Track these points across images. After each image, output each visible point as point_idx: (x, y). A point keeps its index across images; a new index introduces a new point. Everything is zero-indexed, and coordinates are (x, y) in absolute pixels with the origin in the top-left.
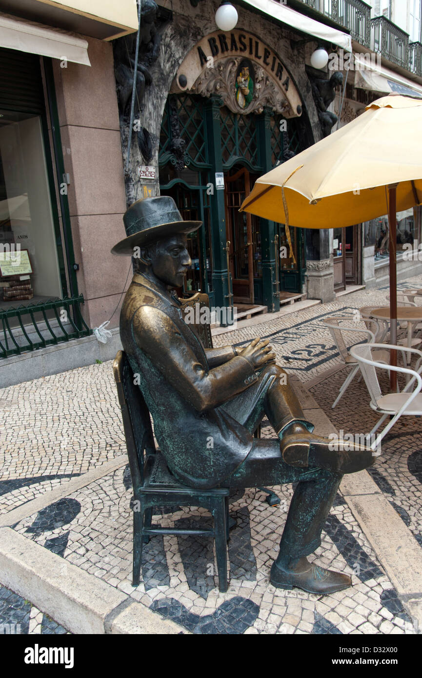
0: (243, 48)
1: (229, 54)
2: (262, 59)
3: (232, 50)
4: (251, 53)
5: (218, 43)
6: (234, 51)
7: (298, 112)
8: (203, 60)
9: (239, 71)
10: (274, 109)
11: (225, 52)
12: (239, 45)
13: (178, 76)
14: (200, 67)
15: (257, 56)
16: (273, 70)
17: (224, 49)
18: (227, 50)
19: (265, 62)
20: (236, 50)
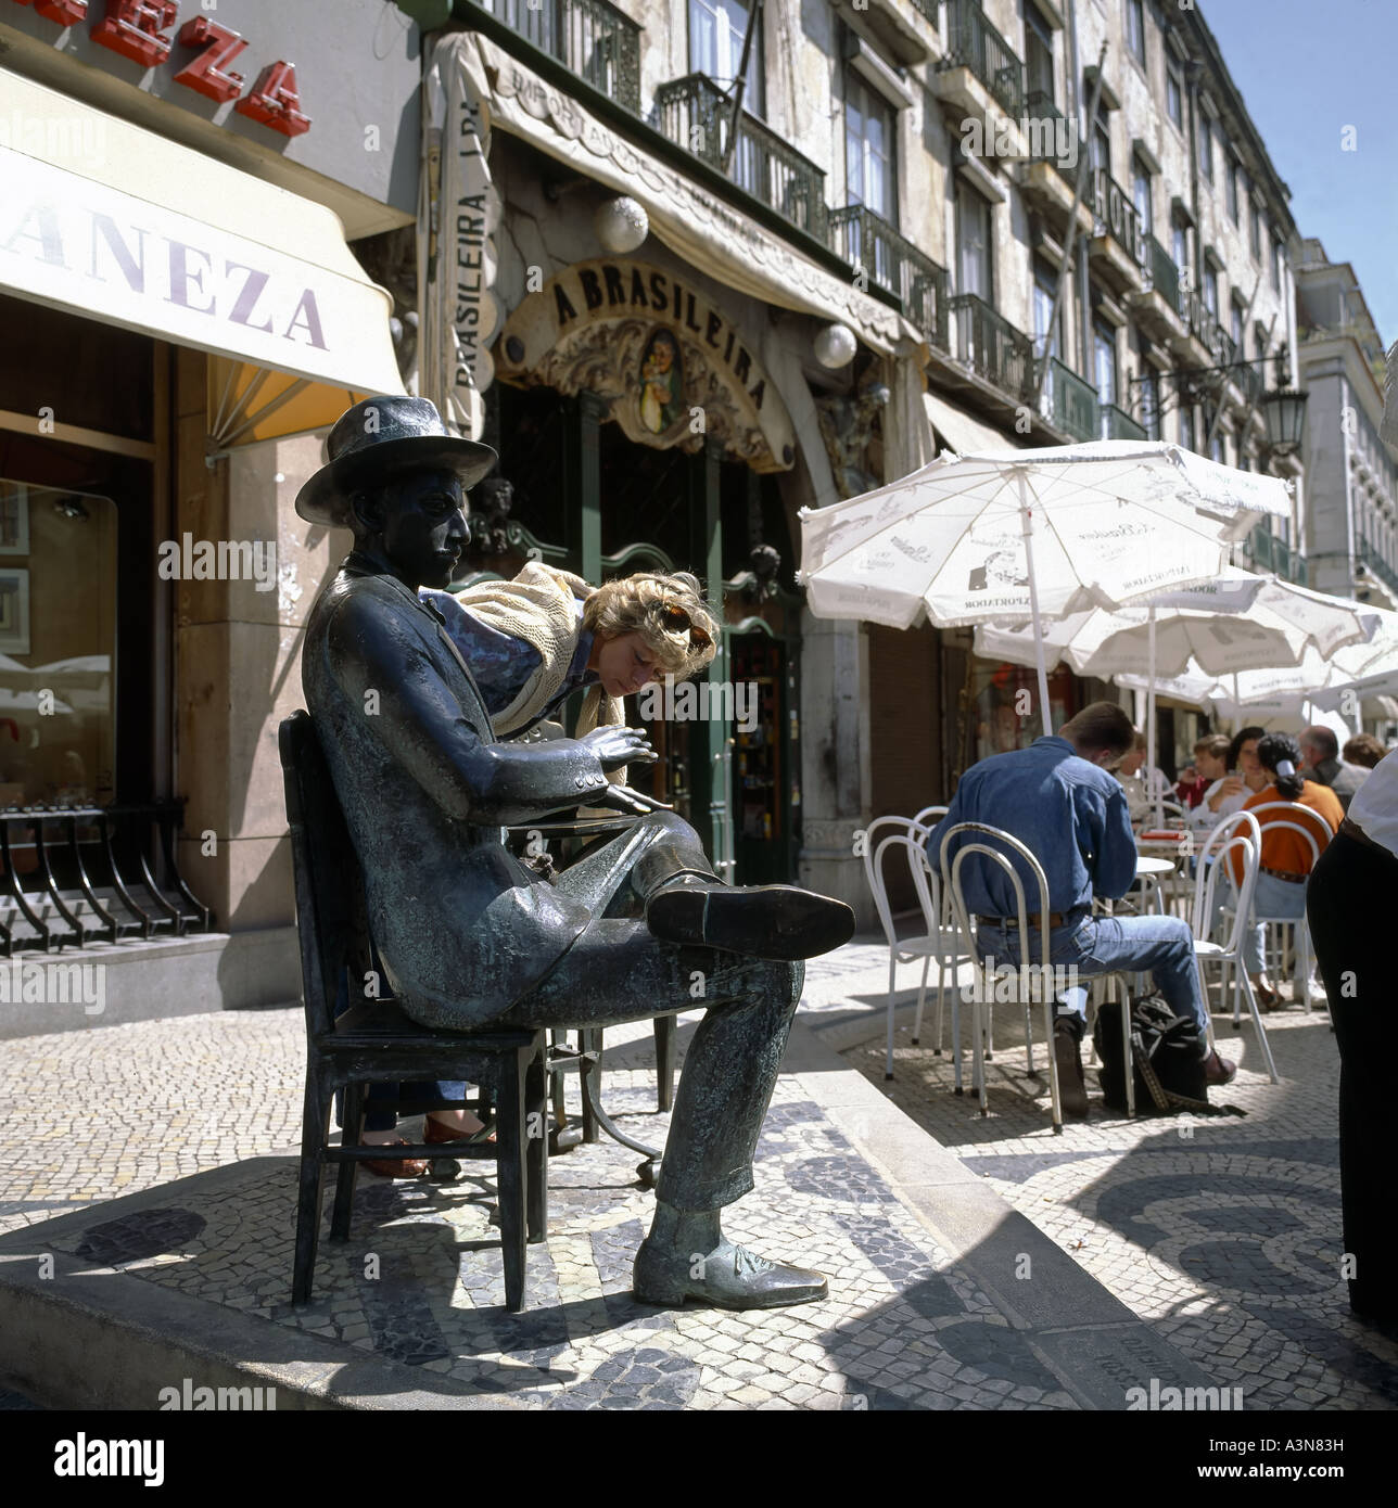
0: (658, 301)
1: (627, 309)
2: (703, 334)
3: (634, 302)
4: (677, 315)
5: (602, 284)
6: (638, 306)
7: (787, 461)
8: (567, 314)
9: (648, 351)
10: (729, 446)
11: (619, 306)
12: (649, 296)
13: (505, 338)
14: (558, 327)
15: (691, 323)
16: (727, 358)
17: (616, 297)
18: (622, 300)
19: (709, 339)
20: (644, 303)
